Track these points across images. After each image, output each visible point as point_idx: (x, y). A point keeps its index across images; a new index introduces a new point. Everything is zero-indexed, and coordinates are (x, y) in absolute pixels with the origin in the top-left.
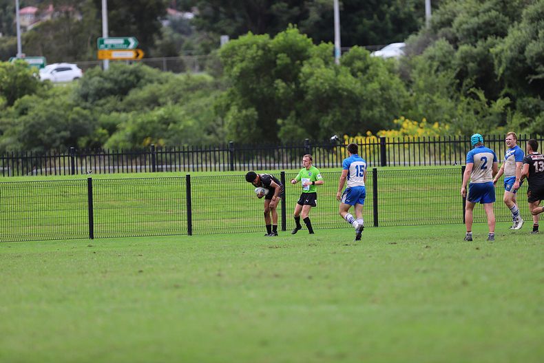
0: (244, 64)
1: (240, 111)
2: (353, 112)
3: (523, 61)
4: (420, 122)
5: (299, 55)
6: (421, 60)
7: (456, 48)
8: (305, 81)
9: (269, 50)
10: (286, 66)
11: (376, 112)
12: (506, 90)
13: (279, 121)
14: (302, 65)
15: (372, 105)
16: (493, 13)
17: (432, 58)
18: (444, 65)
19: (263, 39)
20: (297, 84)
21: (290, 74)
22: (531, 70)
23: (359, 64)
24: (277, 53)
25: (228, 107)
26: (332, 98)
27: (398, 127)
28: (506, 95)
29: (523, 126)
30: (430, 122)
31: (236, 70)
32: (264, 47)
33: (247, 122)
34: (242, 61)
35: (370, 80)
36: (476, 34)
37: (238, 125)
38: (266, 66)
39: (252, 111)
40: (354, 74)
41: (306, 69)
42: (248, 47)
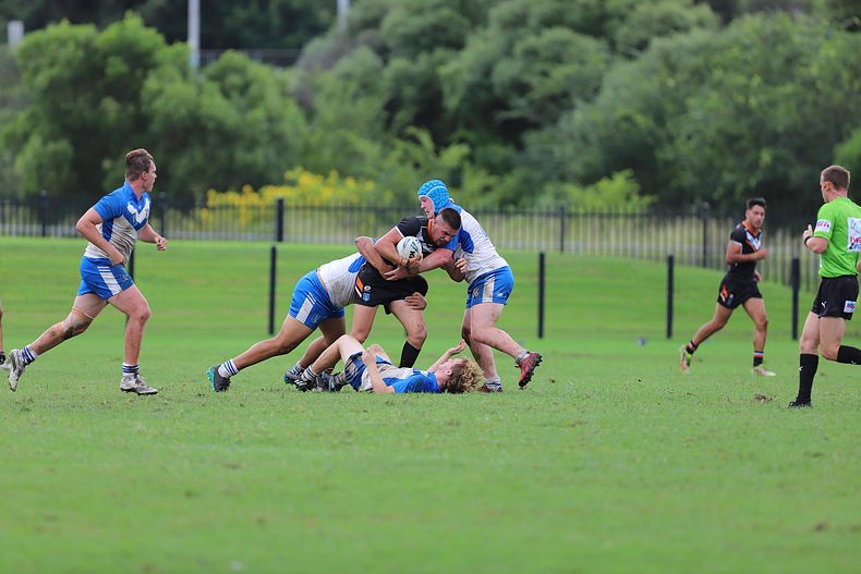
0: (55, 71)
1: (45, 143)
2: (222, 154)
3: (489, 88)
4: (326, 175)
5: (141, 61)
6: (329, 79)
7: (386, 62)
8: (150, 102)
9: (95, 51)
10: (120, 77)
11: (260, 156)
12: (461, 132)
13: (107, 164)
14: (145, 76)
15: (252, 145)
16: (446, 12)
17: (347, 77)
18: (367, 87)
19: (85, 31)
20: (138, 105)
21: (126, 90)
22: (501, 104)
23: (234, 79)
24: (106, 56)
25: (26, 137)
26: (191, 131)
27: (293, 184)
28: (462, 141)
29: (487, 189)
30: (343, 175)
31: (42, 79)
32: (87, 46)
33: (56, 162)
34: (52, 65)
35: (252, 105)
36: (417, 43)
37: (40, 167)
38: (90, 74)
39: (63, 146)
40: (226, 94)
41: (151, 83)
42: (63, 43)
